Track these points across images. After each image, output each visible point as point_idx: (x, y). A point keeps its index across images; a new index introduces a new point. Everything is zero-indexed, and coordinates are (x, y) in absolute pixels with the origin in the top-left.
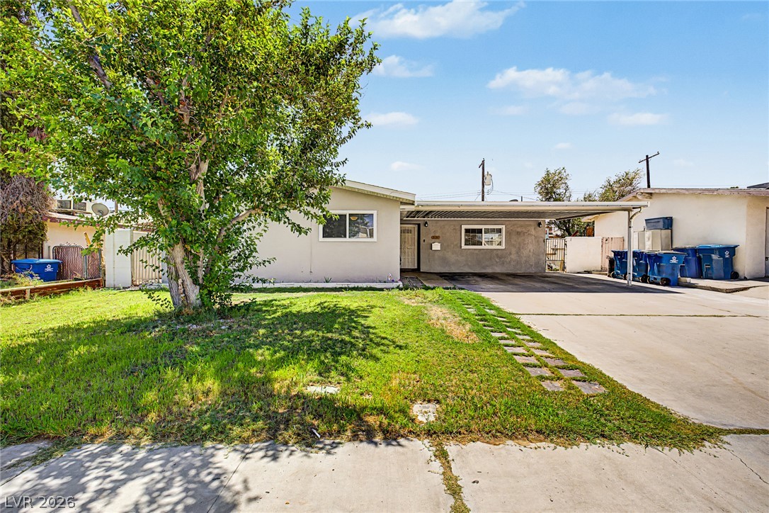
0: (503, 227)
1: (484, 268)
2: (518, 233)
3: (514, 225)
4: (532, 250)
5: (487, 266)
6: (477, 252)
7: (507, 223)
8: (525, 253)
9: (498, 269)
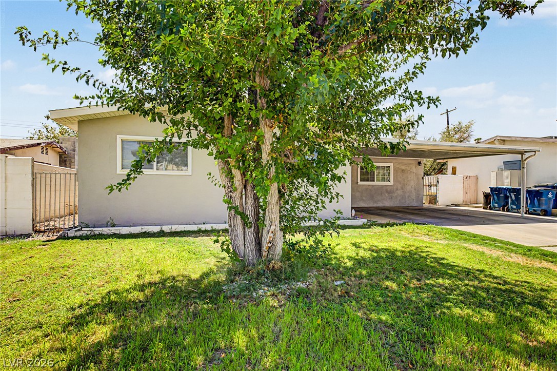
0: (391, 165)
1: (376, 202)
2: (403, 171)
3: (399, 163)
4: (413, 187)
5: (379, 201)
6: (370, 187)
7: (395, 161)
8: (408, 188)
9: (388, 204)
